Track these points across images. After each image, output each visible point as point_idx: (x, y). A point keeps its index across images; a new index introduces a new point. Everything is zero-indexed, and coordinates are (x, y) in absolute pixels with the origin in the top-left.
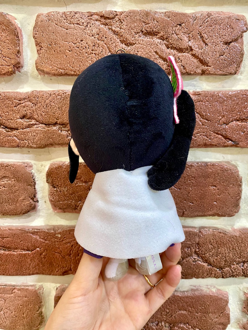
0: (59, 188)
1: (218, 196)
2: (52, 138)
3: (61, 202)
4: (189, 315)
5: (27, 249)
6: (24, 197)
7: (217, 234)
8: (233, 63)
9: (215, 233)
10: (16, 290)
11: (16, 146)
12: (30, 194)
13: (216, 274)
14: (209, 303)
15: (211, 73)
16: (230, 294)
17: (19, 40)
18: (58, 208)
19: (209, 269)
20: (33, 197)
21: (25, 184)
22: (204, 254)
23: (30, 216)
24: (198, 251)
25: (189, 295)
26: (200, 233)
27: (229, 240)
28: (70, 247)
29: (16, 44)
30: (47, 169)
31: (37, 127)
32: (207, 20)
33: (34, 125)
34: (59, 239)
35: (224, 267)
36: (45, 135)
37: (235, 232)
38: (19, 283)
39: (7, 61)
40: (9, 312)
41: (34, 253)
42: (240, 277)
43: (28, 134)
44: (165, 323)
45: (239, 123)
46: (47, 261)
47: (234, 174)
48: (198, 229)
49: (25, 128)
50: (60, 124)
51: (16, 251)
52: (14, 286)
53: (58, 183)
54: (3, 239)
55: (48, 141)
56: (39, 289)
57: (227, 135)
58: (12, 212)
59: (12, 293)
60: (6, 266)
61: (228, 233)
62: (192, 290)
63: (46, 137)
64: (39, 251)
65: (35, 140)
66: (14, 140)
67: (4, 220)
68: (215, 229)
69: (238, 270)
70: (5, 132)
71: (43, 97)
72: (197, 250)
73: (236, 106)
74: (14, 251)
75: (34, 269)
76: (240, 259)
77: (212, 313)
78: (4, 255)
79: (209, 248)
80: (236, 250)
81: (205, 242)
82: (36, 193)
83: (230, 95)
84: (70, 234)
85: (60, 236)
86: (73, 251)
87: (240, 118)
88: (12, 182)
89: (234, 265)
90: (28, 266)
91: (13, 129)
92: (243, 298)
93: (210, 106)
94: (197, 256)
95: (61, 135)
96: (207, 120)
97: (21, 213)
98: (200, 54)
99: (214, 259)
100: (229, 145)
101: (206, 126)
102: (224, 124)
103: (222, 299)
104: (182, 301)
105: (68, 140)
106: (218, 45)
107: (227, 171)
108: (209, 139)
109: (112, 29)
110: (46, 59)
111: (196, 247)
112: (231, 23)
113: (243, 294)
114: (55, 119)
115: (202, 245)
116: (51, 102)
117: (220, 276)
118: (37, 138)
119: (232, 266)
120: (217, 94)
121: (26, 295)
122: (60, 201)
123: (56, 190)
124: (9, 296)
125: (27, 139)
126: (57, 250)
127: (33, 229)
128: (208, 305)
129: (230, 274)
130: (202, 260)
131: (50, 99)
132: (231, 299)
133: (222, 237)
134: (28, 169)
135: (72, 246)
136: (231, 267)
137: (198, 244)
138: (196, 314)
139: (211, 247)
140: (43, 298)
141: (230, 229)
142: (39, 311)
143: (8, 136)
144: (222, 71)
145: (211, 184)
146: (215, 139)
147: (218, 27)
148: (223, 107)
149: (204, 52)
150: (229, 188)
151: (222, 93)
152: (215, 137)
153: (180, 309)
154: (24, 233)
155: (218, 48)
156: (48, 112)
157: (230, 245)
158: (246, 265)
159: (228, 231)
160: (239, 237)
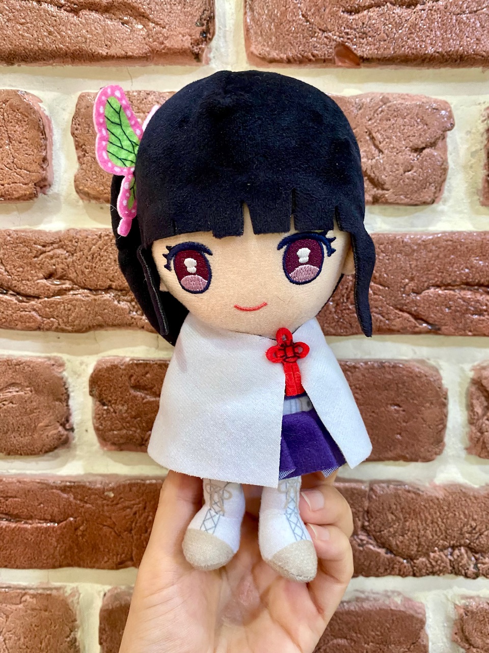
0: (113, 405)
1: (405, 424)
2: (101, 315)
3: (115, 432)
4: (352, 647)
5: (50, 518)
6: (48, 422)
7: (403, 493)
8: (428, 184)
9: (400, 492)
10: (27, 597)
11: (35, 327)
12: (59, 416)
13: (402, 570)
14: (389, 624)
15: (390, 201)
16: (428, 608)
17: (46, 139)
18: (109, 443)
19: (388, 559)
20: (64, 422)
21: (51, 397)
22: (380, 531)
23: (57, 457)
24: (369, 526)
25: (352, 608)
26: (371, 492)
27: (424, 506)
28: (132, 515)
29: (41, 147)
30: (90, 371)
31: (75, 294)
32: (380, 109)
33: (69, 290)
34: (111, 500)
35: (416, 555)
36: (89, 309)
37: (436, 490)
38: (33, 583)
39: (23, 175)
40: (13, 637)
41: (64, 525)
42: (447, 575)
43: (58, 306)
45: (440, 292)
46: (87, 541)
47: (433, 383)
48: (367, 484)
49: (53, 296)
50: (116, 289)
51: (30, 521)
52: (24, 589)
53: (111, 397)
54: (7, 500)
55: (94, 320)
56: (71, 594)
57: (418, 313)
58: (25, 448)
59: (21, 603)
60: (12, 550)
61: (423, 492)
62: (358, 599)
63: (91, 312)
64: (73, 522)
65: (70, 319)
66: (31, 317)
67: (10, 464)
68: (400, 485)
69: (443, 562)
70: (16, 301)
71: (87, 239)
72: (366, 524)
73: (435, 260)
74: (26, 523)
75: (63, 557)
76: (446, 543)
77: (394, 644)
78: (7, 529)
79: (388, 520)
80: (437, 523)
81: (381, 508)
82: (70, 415)
83: (424, 241)
84: (130, 490)
85: (112, 495)
86: (136, 523)
87: (441, 282)
88: (26, 393)
89: (434, 552)
90: (52, 551)
91: (30, 296)
92: (453, 615)
93: (388, 259)
94: (365, 534)
95: (118, 308)
96: (381, 285)
97: (41, 451)
98: (369, 168)
99: (398, 542)
100: (422, 330)
101: (379, 295)
102: (414, 292)
103: (413, 616)
104: (339, 621)
105: (130, 318)
106: (400, 154)
107: (420, 377)
108: (387, 320)
110: (94, 173)
111: (364, 518)
112: (423, 116)
113: (453, 607)
114: (109, 280)
115: (374, 514)
116: (101, 249)
117: (410, 572)
118: (73, 315)
119: (432, 555)
120: (401, 240)
121: (47, 606)
122: (113, 430)
123: (108, 409)
124: (14, 607)
125: (55, 316)
126: (106, 522)
127: (62, 481)
128: (388, 629)
129: (427, 570)
130: (374, 543)
131: (100, 244)
132: (431, 616)
133: (412, 499)
134: (56, 371)
135: (135, 513)
136: (429, 556)
137: (368, 512)
138: (366, 646)
139: (392, 519)
140: (78, 613)
141: (427, 485)
142: (71, 637)
143: (22, 309)
144: (408, 198)
145: (390, 402)
146: (398, 320)
147: (400, 121)
148: (411, 263)
149: (376, 164)
150: (423, 408)
151: (410, 237)
152: (398, 316)
153: (334, 636)
154: (46, 488)
155: (401, 158)
156: (95, 267)
157: (427, 514)
158: (457, 552)
159: (422, 489)
160: (444, 500)
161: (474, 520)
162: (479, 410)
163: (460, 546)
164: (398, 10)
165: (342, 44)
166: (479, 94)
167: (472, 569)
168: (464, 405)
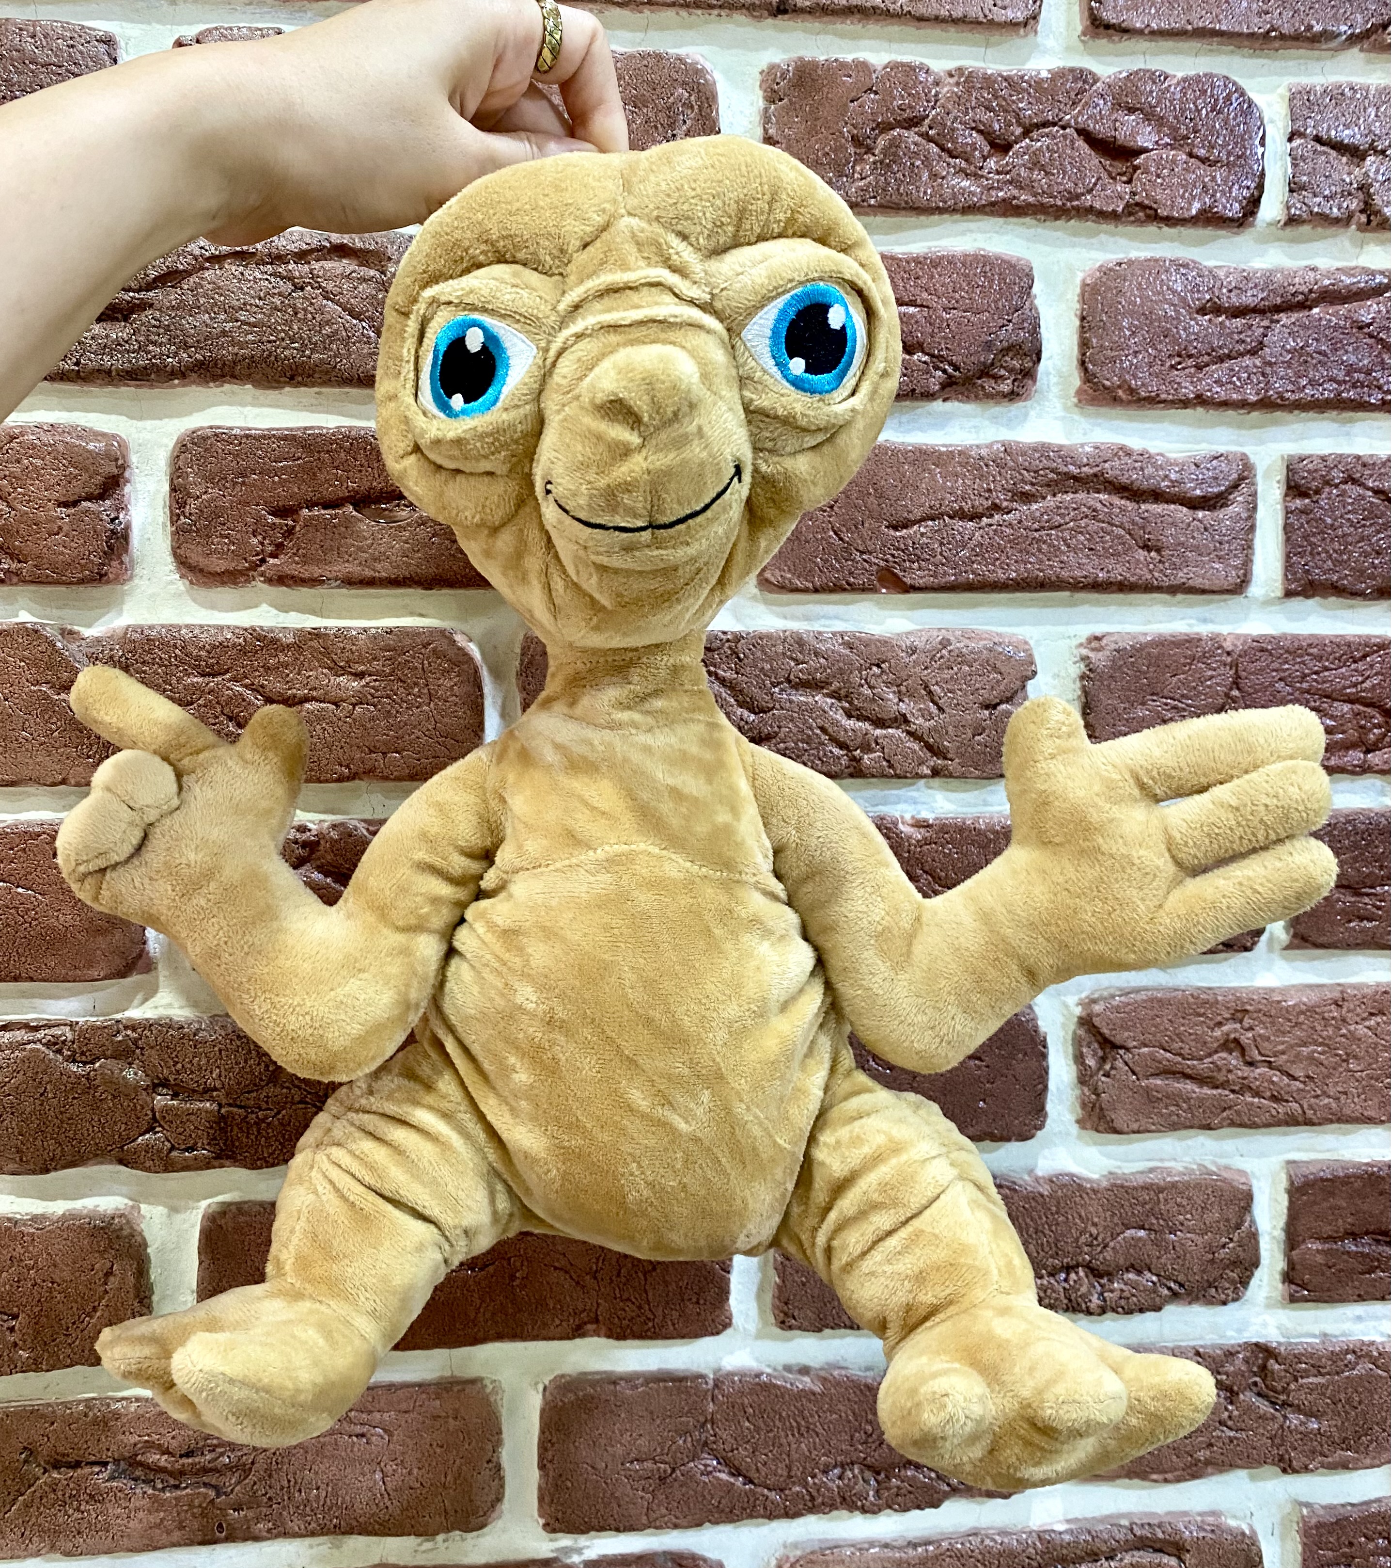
1: (988, 1086)
10: (425, 1398)
15: (954, 773)
32: (939, 655)
37: (1038, 1183)
39: (446, 746)
40: (399, 1470)
41: (491, 1271)
44: (862, 1472)
46: (527, 1293)
47: (1025, 1025)
52: (421, 1386)
59: (412, 1409)
61: (1020, 1186)
64: (506, 1266)
75: (489, 1324)
76: (1056, 1261)
80: (1042, 1232)
89: (1041, 1276)
90: (472, 1315)
98: (926, 732)
106: (967, 712)
109: (716, 674)
112: (996, 661)
120: (972, 826)
121: (456, 1410)
124: (400, 1417)
141: (1026, 1177)
142: (493, 1461)
144: (979, 769)
147: (965, 669)
149: (935, 726)
150: (1014, 1061)
155: (968, 717)
158: (1073, 1276)
159: (1021, 1182)
160: (1050, 1196)
161: (1095, 1225)
162: (1091, 1062)
163: (1077, 1266)
164: (958, 524)
165: (888, 569)
166: (1067, 624)
167: (1095, 1301)
168: (1071, 1057)
